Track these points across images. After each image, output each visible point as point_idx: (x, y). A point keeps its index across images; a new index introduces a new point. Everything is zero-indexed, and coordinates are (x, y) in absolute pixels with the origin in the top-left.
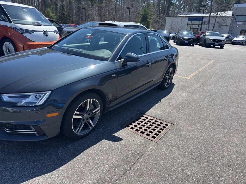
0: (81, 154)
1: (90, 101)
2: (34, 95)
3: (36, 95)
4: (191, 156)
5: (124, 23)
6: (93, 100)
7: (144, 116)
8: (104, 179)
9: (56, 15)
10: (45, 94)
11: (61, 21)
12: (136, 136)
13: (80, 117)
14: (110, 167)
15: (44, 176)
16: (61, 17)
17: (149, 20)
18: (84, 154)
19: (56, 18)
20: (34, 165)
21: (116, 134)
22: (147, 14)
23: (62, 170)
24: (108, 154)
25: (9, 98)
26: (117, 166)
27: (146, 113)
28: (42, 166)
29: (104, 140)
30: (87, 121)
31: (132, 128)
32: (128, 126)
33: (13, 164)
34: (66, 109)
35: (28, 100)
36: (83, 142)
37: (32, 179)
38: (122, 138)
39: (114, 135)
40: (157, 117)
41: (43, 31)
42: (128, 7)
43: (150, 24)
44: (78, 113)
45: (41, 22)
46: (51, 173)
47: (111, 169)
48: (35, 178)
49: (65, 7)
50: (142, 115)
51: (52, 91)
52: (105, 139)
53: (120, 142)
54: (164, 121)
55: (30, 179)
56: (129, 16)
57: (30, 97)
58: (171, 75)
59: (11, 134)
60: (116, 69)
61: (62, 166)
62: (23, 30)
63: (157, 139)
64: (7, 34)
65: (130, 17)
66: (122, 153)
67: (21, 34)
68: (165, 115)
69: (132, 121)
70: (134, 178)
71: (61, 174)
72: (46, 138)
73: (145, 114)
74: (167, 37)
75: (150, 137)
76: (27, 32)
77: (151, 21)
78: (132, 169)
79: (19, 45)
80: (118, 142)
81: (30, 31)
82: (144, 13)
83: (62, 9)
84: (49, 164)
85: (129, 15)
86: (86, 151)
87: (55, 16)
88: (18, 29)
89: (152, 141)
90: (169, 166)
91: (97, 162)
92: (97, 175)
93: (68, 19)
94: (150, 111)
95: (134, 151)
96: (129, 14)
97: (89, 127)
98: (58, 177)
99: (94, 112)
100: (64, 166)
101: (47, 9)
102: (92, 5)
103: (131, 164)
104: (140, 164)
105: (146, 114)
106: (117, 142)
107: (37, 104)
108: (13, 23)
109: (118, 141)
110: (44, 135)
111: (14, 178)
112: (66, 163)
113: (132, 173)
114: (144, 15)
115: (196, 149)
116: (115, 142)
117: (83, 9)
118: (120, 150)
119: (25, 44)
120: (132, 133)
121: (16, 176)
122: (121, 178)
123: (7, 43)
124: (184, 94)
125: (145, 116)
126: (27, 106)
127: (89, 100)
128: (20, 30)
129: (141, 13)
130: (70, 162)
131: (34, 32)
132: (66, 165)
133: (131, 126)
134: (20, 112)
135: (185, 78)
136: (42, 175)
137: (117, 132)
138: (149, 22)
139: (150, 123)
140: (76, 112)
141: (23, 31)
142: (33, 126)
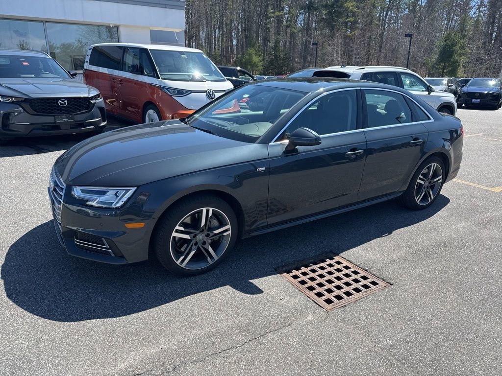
0: (177, 301)
1: (208, 211)
2: (114, 191)
3: (117, 192)
4: (385, 353)
5: (364, 68)
6: (213, 210)
7: (334, 259)
8: (189, 348)
9: (263, 60)
10: (127, 191)
11: (271, 70)
12: (295, 291)
13: (187, 237)
14: (211, 333)
15: (105, 320)
16: (271, 62)
17: (456, 58)
18: (181, 302)
19: (262, 66)
20: (102, 301)
21: (256, 282)
22: (453, 45)
23: (134, 318)
24: (220, 310)
25: (82, 192)
26: (223, 333)
27: (344, 253)
28: (111, 305)
29: (228, 287)
30: (203, 247)
31: (295, 277)
32: (289, 272)
33: (76, 294)
34: (158, 220)
35: (103, 198)
36: (190, 283)
37: (88, 321)
38: (263, 290)
39: (251, 281)
40: (362, 265)
41: (206, 91)
42: (408, 32)
43: (459, 65)
44: (182, 229)
45: (208, 74)
46: (117, 318)
47: (209, 336)
48: (92, 320)
49: (282, 44)
50: (332, 255)
51: (138, 187)
52: (231, 286)
53: (254, 296)
54: (374, 275)
55: (85, 320)
56: (409, 52)
57: (108, 194)
58: (435, 180)
59: (82, 249)
60: (269, 158)
61: (139, 312)
62: (174, 89)
63: (334, 307)
64: (153, 97)
65: (411, 54)
66: (247, 315)
67: (171, 96)
68: (383, 263)
69: (304, 263)
70: (239, 361)
71: (129, 324)
72: (124, 262)
73: (338, 255)
74: (493, 93)
75: (321, 300)
76: (181, 92)
77: (463, 60)
78: (246, 345)
79: (168, 115)
80: (251, 296)
81: (184, 92)
82: (445, 43)
83: (276, 47)
84: (122, 305)
85: (410, 49)
86: (186, 298)
87: (261, 61)
88: (167, 89)
89: (320, 308)
90: (322, 360)
91: (195, 319)
92: (182, 339)
93: (285, 66)
94: (353, 249)
95: (272, 316)
96: (409, 46)
97: (207, 258)
98: (124, 327)
99: (216, 232)
100: (140, 313)
101: (249, 49)
102: (332, 36)
103: (251, 336)
104: (267, 341)
105: (341, 255)
106: (248, 296)
107: (113, 206)
108: (161, 80)
109: (252, 294)
110: (122, 257)
111: (68, 312)
112: (145, 310)
113: (241, 352)
114: (444, 48)
115: (408, 342)
116: (245, 294)
117: (313, 44)
118: (246, 309)
119: (175, 114)
120: (288, 285)
121: (71, 310)
122: (217, 356)
123: (151, 112)
124: (463, 224)
125: (337, 259)
126: (106, 208)
127: (204, 210)
128: (170, 90)
129: (437, 43)
130: (153, 309)
131: (190, 94)
132: (143, 312)
133: (295, 272)
134: (99, 216)
135: (489, 189)
136: (104, 318)
137: (260, 278)
138: (456, 62)
139: (339, 273)
140: (177, 227)
141: (174, 92)
142: (105, 238)
